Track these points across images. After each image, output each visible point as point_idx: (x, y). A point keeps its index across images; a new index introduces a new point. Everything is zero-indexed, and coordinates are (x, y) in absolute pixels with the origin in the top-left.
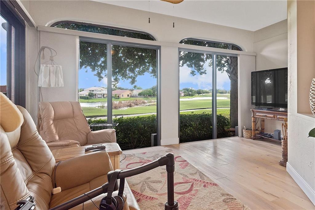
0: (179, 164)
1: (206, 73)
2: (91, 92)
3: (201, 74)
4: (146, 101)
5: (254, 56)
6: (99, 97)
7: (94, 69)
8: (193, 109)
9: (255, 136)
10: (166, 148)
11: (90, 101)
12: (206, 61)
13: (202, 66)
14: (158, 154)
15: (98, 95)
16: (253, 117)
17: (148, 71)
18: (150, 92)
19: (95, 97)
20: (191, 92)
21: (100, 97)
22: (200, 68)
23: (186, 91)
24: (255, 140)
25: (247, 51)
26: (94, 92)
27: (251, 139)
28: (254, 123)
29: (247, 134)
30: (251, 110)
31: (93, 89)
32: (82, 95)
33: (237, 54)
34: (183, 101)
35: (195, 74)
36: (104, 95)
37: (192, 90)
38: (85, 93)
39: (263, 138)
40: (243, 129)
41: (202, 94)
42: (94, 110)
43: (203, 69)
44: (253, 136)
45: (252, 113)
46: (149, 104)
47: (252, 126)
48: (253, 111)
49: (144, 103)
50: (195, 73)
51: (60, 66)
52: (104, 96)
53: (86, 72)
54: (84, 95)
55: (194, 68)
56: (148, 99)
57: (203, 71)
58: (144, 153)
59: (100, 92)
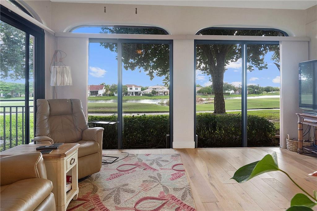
0: (173, 174)
1: (267, 68)
2: (154, 90)
3: (261, 68)
4: (204, 99)
5: (307, 41)
6: (160, 95)
7: (146, 69)
8: (256, 108)
9: (302, 149)
10: (177, 151)
11: (153, 98)
12: (266, 54)
13: (262, 60)
14: (161, 158)
15: (160, 93)
16: (300, 123)
17: (200, 68)
18: (209, 89)
19: (157, 94)
20: (257, 90)
21: (162, 95)
22: (260, 62)
23: (251, 88)
24: (302, 154)
25: (295, 36)
26: (157, 90)
27: (297, 152)
28: (301, 131)
29: (292, 146)
30: (297, 114)
31: (156, 88)
32: (147, 93)
33: (278, 42)
34: (250, 100)
35: (253, 70)
36: (165, 92)
37: (258, 87)
38: (149, 91)
39: (313, 153)
40: (286, 137)
41: (271, 92)
42: (151, 106)
43: (263, 63)
44: (300, 149)
45: (299, 118)
46: (207, 101)
47: (299, 136)
48: (299, 115)
49: (202, 101)
50: (252, 68)
51: (66, 66)
52: (164, 94)
53: (140, 72)
54: (149, 93)
55: (251, 63)
56: (206, 97)
57: (263, 65)
58: (148, 155)
59: (161, 90)
